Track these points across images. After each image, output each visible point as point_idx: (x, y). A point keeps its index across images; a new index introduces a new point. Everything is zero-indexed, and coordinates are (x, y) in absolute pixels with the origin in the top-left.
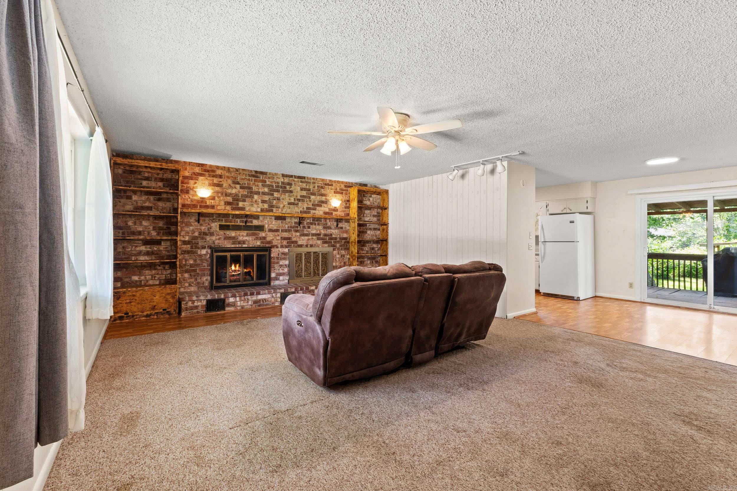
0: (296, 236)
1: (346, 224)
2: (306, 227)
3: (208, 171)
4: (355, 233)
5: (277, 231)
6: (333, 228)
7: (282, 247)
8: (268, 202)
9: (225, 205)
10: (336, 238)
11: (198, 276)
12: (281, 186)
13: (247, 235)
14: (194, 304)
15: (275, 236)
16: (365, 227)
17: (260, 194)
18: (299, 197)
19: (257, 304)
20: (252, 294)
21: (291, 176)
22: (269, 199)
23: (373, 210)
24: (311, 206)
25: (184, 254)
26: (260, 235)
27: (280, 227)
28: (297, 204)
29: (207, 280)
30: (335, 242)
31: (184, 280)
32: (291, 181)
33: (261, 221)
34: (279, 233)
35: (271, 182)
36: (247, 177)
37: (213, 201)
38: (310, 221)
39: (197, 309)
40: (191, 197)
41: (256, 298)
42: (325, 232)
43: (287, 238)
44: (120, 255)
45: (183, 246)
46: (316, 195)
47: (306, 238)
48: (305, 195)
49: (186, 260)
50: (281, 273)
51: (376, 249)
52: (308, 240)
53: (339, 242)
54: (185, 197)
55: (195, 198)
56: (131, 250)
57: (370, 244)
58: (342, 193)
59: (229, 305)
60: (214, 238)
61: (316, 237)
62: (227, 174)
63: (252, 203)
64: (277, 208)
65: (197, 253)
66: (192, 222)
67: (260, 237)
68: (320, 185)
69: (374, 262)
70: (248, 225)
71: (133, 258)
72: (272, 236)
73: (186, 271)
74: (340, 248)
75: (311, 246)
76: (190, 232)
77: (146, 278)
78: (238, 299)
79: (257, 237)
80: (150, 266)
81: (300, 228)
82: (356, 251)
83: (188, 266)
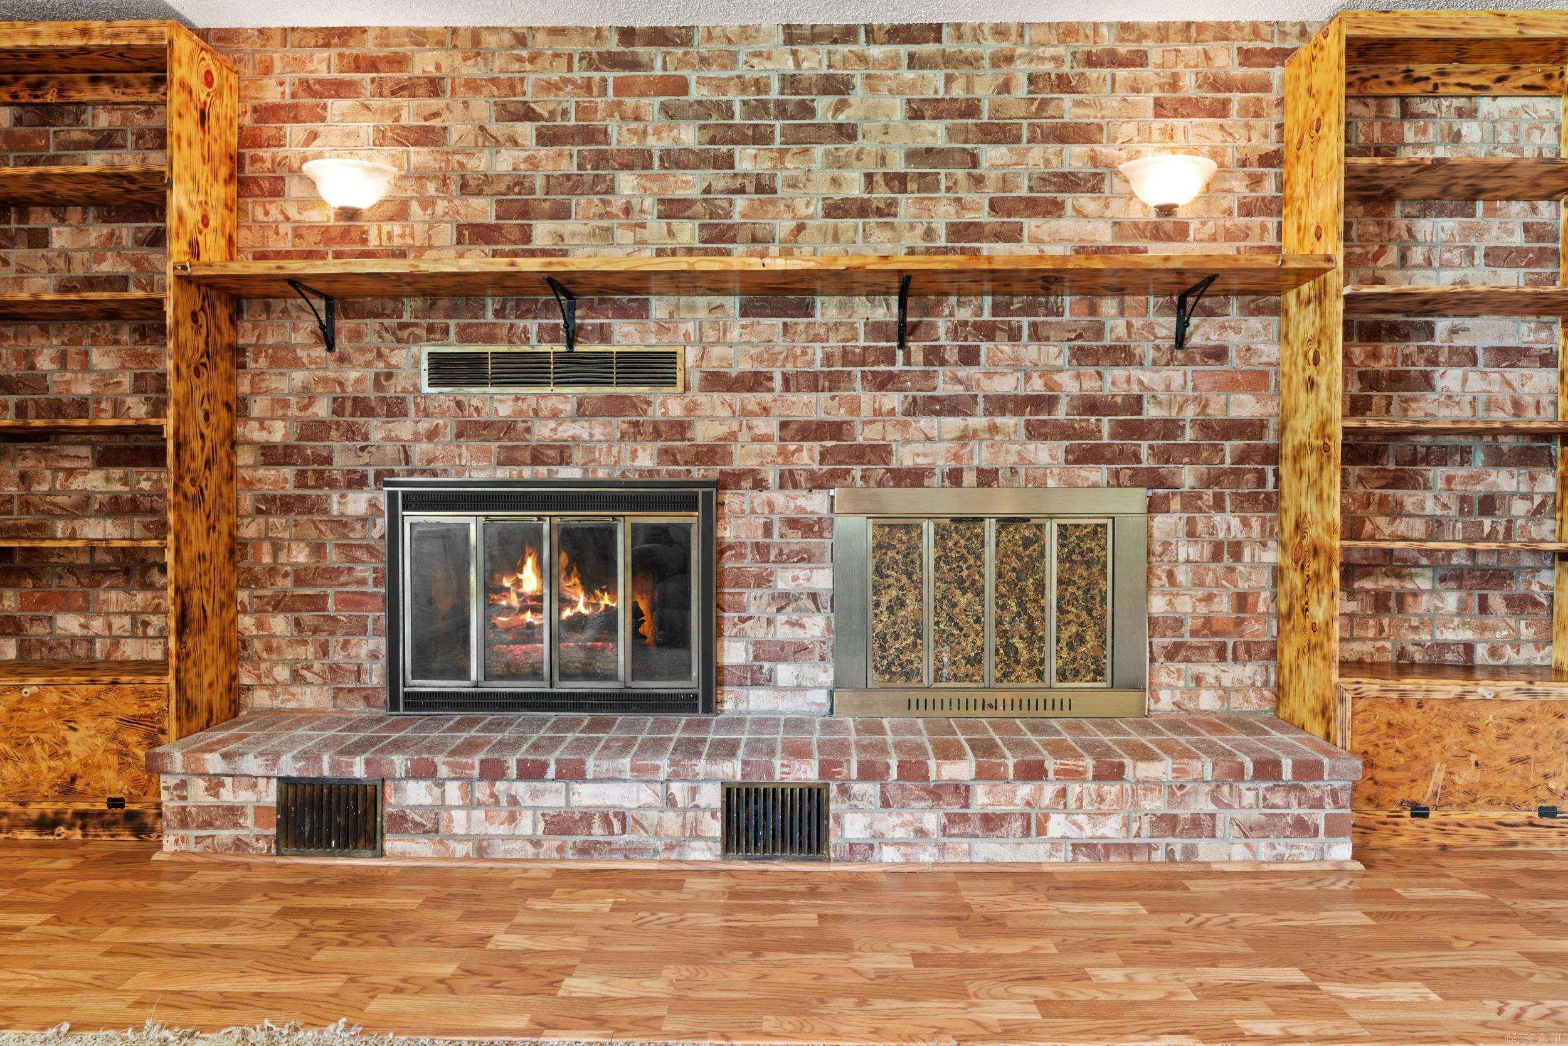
0: (877, 412)
1: (1255, 322)
2: (952, 356)
3: (372, 65)
4: (1322, 381)
5: (756, 382)
6: (1151, 354)
7: (788, 480)
8: (698, 208)
9: (459, 242)
10: (1171, 428)
11: (332, 633)
12: (781, 107)
13: (581, 411)
14: (216, 795)
15: (746, 413)
16: (1412, 346)
17: (648, 166)
18: (898, 165)
19: (570, 840)
20: (532, 772)
21: (847, 34)
22: (708, 190)
23: (1490, 212)
24: (983, 216)
25: (267, 513)
26: (656, 413)
27: (773, 359)
28: (886, 211)
29: (374, 656)
30: (1164, 455)
31: (269, 649)
32: (845, 60)
33: (662, 329)
34: (768, 397)
35: (720, 86)
36: (578, 74)
37: (397, 229)
38: (980, 310)
39: (237, 825)
40: (293, 213)
41: (561, 802)
42: (1090, 385)
43: (821, 425)
44: (11, 513)
45: (262, 472)
46: (1017, 139)
47: (952, 424)
48: (941, 141)
49: (277, 548)
50: (783, 646)
51: (1520, 508)
52: (964, 437)
53: (1193, 452)
54: (267, 213)
55: (314, 216)
56: (52, 492)
57: (1462, 472)
58: (1220, 110)
59: (401, 823)
60: (404, 429)
61: (1021, 421)
62: (470, 70)
63: (605, 223)
64: (754, 240)
65: (325, 512)
66: (303, 346)
67: (655, 425)
68: (1048, 67)
69: (1496, 600)
70: (584, 356)
71: (60, 527)
72: (725, 412)
73: (279, 604)
74: (1208, 495)
75: (987, 478)
76: (293, 400)
77: (110, 626)
78: (453, 792)
79: (636, 424)
80: (127, 572)
81: (908, 361)
82: (1335, 515)
83: (286, 575)
